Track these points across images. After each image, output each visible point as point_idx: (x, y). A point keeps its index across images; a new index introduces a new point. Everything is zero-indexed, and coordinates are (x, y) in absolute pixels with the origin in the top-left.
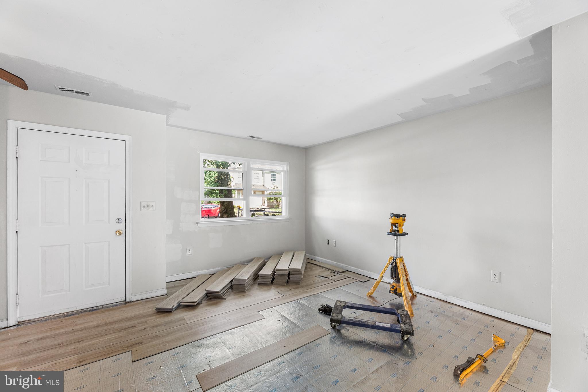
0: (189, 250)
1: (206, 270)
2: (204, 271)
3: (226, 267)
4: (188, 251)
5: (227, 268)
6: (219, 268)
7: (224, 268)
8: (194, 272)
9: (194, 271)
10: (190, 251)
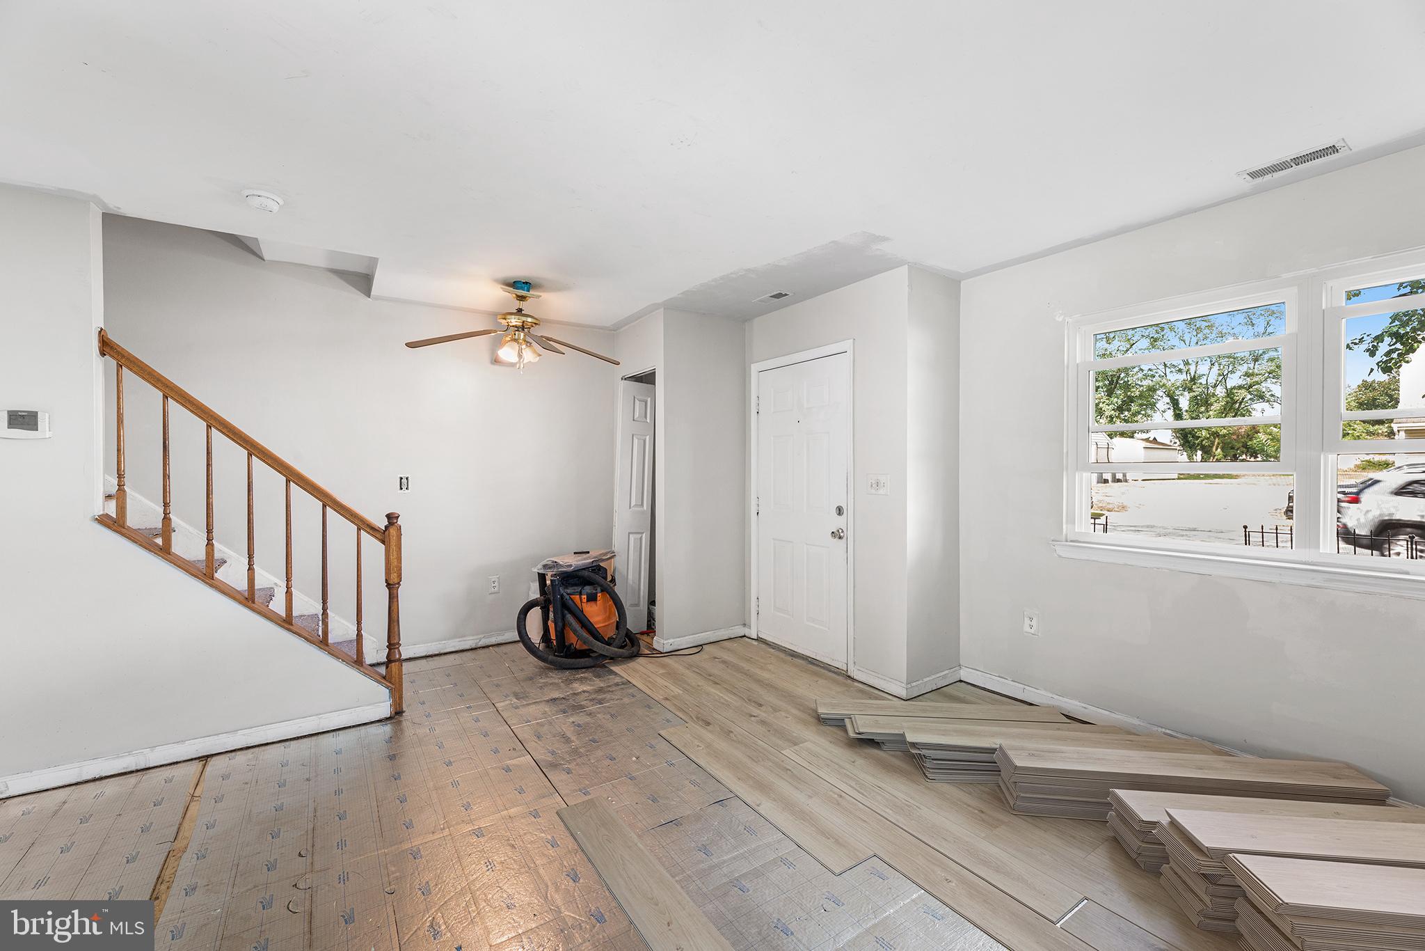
0: (1031, 619)
1: (1084, 705)
2: (1077, 703)
3: (1168, 731)
4: (1027, 621)
5: (1171, 736)
6: (1135, 721)
7: (1155, 728)
8: (1043, 692)
9: (1045, 689)
10: (1034, 623)
